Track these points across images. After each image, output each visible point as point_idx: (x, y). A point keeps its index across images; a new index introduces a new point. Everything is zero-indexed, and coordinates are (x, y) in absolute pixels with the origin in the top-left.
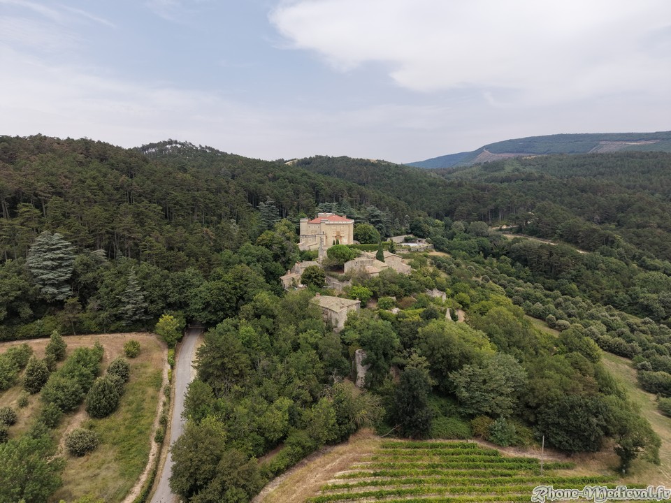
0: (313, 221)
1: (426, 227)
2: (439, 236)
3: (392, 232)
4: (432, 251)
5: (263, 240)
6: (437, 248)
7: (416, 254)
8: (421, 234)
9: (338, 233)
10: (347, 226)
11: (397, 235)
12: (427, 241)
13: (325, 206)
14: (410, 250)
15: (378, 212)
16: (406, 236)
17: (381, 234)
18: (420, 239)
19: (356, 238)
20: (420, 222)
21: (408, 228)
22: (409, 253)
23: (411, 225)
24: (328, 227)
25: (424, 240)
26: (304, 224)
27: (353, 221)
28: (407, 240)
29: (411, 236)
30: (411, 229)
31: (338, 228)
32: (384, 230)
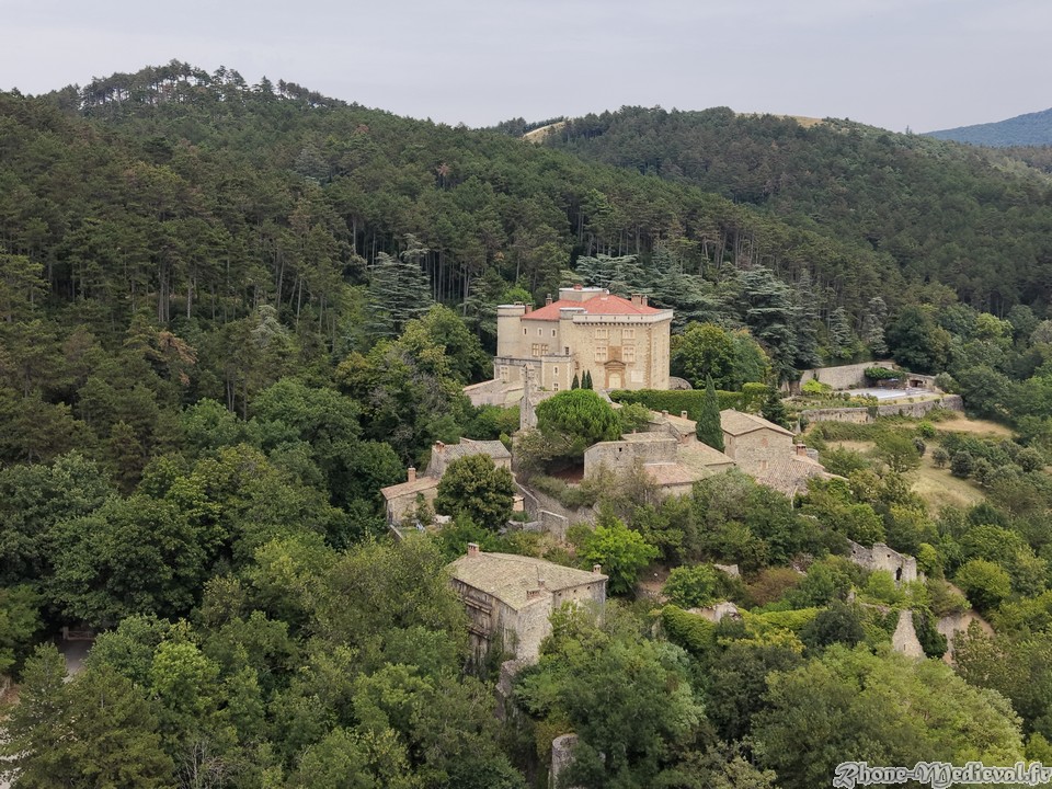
0: (540, 313)
1: (939, 337)
2: (981, 369)
3: (818, 353)
4: (952, 417)
5: (355, 370)
6: (974, 409)
7: (892, 427)
8: (922, 359)
9: (615, 351)
10: (644, 328)
11: (840, 361)
12: (940, 384)
13: (596, 267)
14: (872, 411)
15: (775, 286)
16: (870, 365)
17: (779, 357)
18: (918, 377)
19: (677, 369)
20: (919, 321)
21: (879, 338)
22: (871, 421)
23: (888, 329)
24: (580, 333)
25: (929, 380)
26: (512, 325)
27: (669, 314)
28: (871, 381)
29: (889, 366)
30: (887, 341)
31: (614, 337)
32: (791, 347)
